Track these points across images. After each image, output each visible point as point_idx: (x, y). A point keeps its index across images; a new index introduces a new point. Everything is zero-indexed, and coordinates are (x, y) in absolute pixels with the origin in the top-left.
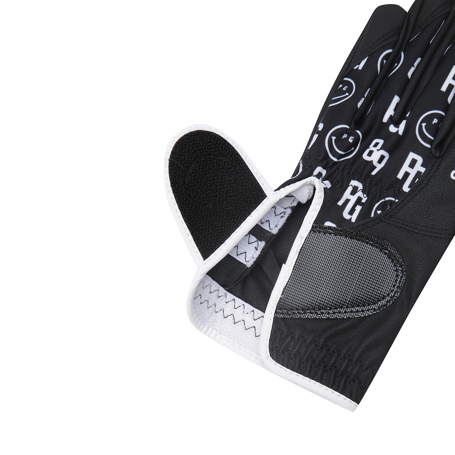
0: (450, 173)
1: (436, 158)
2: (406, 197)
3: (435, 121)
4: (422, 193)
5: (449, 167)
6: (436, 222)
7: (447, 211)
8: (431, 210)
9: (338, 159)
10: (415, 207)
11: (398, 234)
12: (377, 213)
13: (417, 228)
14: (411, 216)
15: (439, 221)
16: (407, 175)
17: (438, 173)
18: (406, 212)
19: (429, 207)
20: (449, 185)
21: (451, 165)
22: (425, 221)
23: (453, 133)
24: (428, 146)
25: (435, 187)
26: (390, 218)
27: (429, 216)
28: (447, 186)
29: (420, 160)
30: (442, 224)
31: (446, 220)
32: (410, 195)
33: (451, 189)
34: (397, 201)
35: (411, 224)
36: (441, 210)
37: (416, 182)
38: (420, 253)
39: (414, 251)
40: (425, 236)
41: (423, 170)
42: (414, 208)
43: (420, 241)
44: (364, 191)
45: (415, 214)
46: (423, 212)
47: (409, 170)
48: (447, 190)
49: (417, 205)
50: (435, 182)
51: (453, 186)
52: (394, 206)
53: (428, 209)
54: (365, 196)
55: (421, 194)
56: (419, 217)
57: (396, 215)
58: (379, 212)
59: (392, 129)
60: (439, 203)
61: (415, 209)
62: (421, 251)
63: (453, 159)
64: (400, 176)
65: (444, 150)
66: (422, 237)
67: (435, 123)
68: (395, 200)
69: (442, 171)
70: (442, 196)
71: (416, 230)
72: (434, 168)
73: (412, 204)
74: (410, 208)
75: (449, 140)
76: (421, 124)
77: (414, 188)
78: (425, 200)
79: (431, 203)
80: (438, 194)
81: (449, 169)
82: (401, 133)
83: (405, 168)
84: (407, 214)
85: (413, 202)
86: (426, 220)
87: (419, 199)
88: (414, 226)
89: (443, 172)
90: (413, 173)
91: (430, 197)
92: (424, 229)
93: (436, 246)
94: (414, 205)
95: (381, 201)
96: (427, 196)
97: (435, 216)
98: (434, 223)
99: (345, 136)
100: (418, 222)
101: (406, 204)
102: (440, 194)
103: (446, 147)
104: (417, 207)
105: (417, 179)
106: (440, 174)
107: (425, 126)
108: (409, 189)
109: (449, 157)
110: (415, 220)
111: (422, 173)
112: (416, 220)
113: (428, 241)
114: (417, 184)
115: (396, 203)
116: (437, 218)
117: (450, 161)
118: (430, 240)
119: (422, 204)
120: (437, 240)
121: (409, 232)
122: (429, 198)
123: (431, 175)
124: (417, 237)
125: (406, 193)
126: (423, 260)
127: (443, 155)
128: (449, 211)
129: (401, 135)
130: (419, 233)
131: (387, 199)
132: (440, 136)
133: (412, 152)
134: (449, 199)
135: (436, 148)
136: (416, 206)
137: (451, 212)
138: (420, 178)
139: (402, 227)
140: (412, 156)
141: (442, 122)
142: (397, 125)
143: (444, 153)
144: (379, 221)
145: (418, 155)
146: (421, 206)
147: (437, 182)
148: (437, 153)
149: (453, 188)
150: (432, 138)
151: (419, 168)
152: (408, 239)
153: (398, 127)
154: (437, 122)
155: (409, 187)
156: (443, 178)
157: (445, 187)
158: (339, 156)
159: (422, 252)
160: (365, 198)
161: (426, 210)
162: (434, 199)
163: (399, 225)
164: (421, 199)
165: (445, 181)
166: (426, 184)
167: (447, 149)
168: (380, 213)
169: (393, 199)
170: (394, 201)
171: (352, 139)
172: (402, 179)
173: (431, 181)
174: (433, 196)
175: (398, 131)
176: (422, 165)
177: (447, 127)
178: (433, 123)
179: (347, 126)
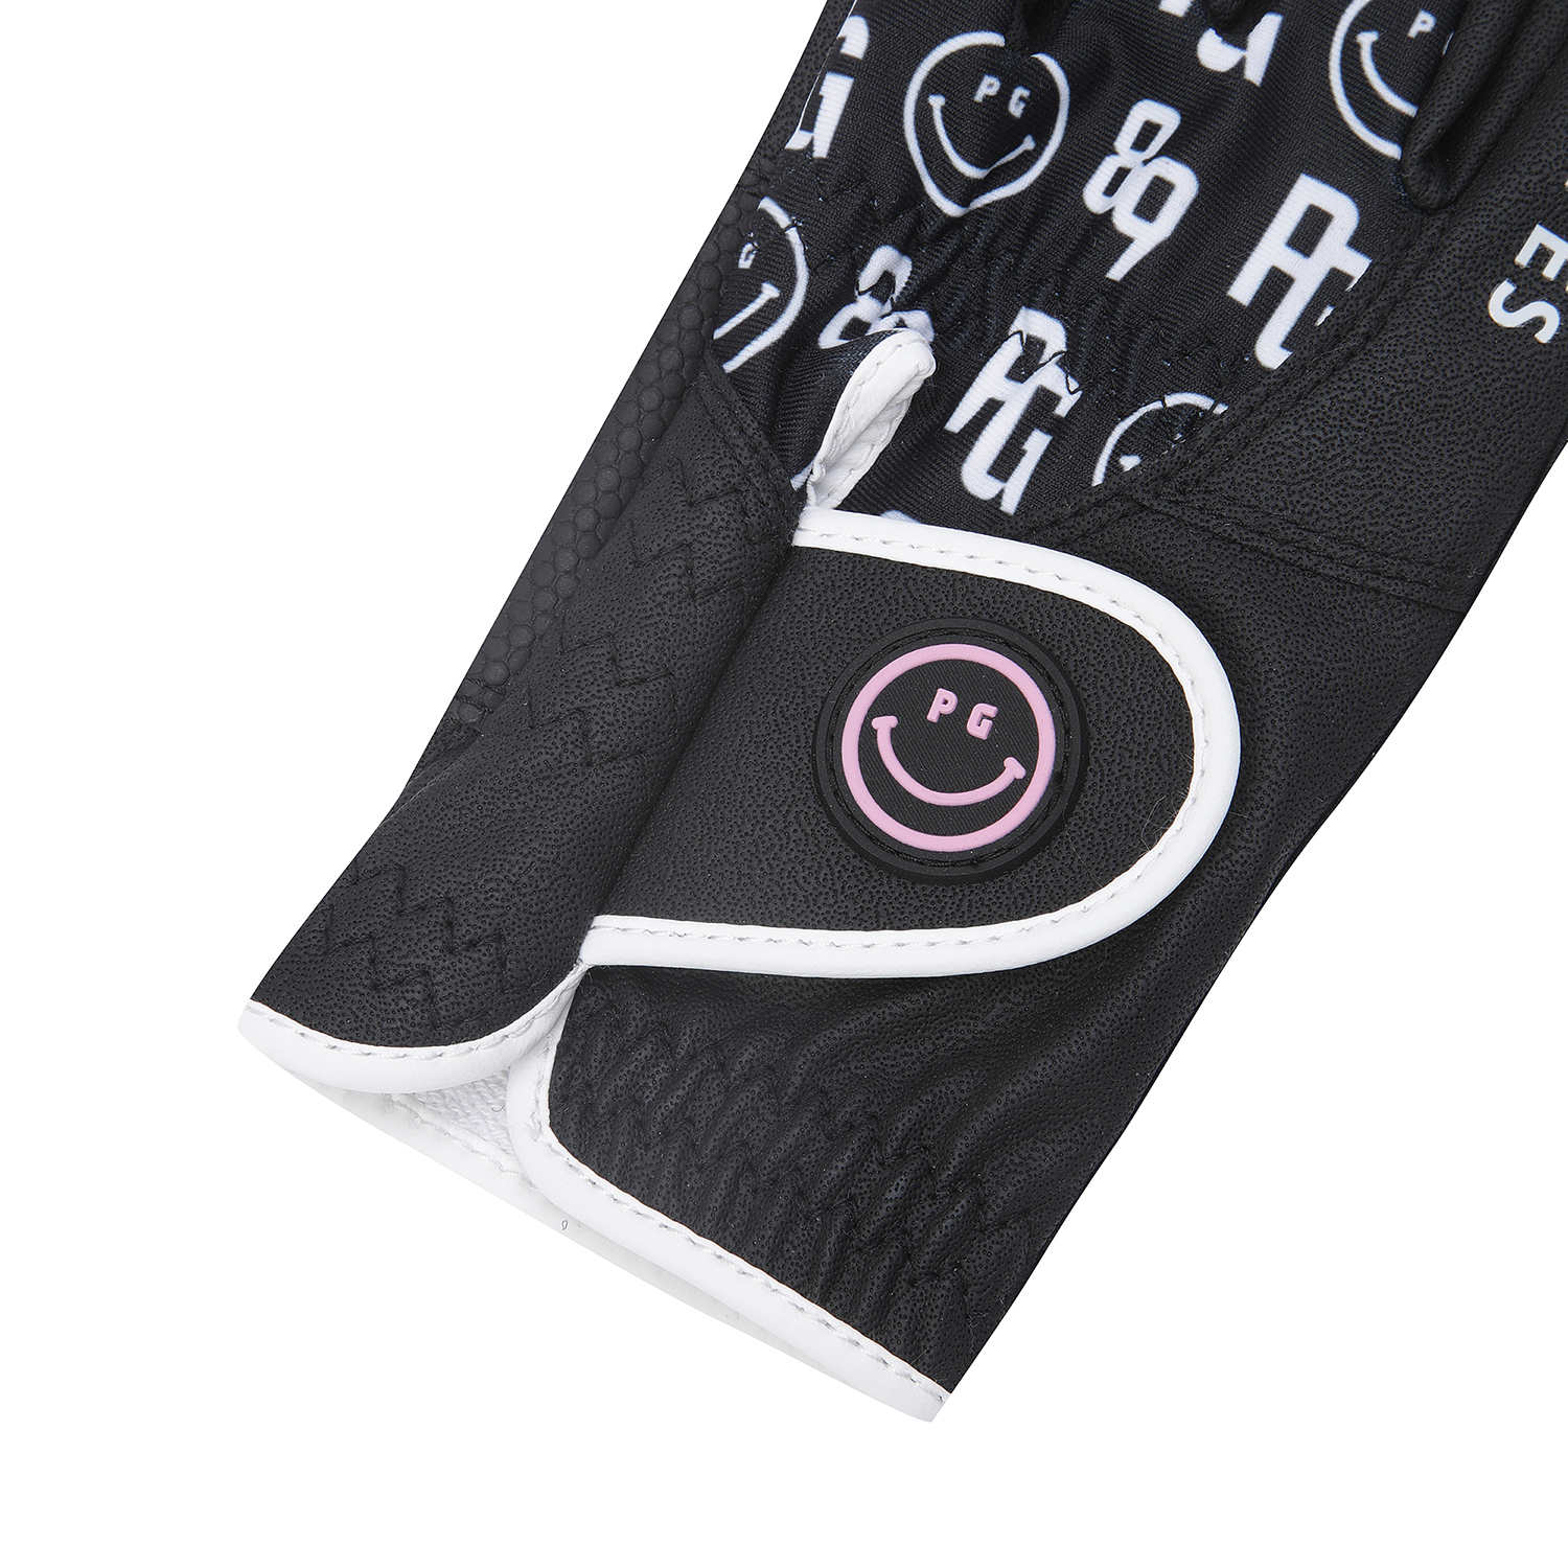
0: (1484, 295)
1: (1424, 210)
2: (1268, 396)
3: (1424, 22)
4: (1346, 376)
5: (1485, 264)
6: (1403, 526)
7: (1462, 473)
8: (1384, 466)
9: (963, 202)
10: (1305, 444)
11: (1216, 571)
12: (1121, 469)
13: (1307, 549)
14: (1284, 487)
15: (1420, 519)
16: (1276, 284)
17: (1430, 287)
18: (1259, 468)
19: (1375, 449)
20: (1480, 350)
21: (1492, 253)
22: (1349, 517)
23: (1510, 92)
24: (1390, 150)
25: (1413, 353)
26: (1183, 493)
27: (1373, 492)
28: (1467, 354)
29: (1344, 213)
30: (1432, 535)
31: (1454, 518)
32: (1286, 382)
33: (1486, 369)
34: (1221, 409)
35: (1279, 527)
36: (1435, 469)
37: (1321, 321)
38: (1316, 669)
39: (1290, 652)
40: (1344, 588)
41: (1356, 266)
42: (1304, 450)
43: (1319, 612)
44: (1067, 362)
45: (1306, 476)
46: (1343, 470)
47: (1290, 262)
48: (1470, 375)
49: (1320, 433)
50: (1412, 329)
51: (1497, 357)
52: (1204, 434)
53: (1370, 457)
54: (1074, 385)
55: (1342, 384)
56: (1322, 494)
57: (1210, 480)
58: (1129, 462)
59: (1214, 53)
60: (1426, 433)
61: (1306, 455)
62: (1320, 660)
63: (1504, 227)
64: (1244, 289)
65: (1464, 175)
66: (1329, 590)
67: (1420, 34)
68: (1213, 407)
69: (1450, 281)
70: (1445, 401)
71: (1305, 557)
72: (1409, 259)
73: (1293, 428)
74: (1280, 450)
75: (1487, 128)
76: (1354, 37)
77: (1306, 353)
78: (1358, 416)
79: (1385, 429)
80: (1422, 390)
81: (1483, 273)
82: (1255, 73)
83: (1272, 250)
84: (1266, 475)
85: (1301, 421)
86: (1355, 513)
87: (1328, 404)
88: (1297, 537)
89: (1456, 284)
90: (1307, 276)
91: (1386, 400)
92: (1343, 553)
93: (1393, 641)
94: (1304, 433)
95: (1143, 410)
96: (1369, 394)
97: (1401, 493)
98: (1395, 530)
99: (989, 87)
100: (1315, 516)
101: (1264, 427)
102: (1435, 392)
103: (1474, 160)
104: (1315, 445)
105: (1328, 311)
106: (1440, 295)
107: (1375, 47)
108: (1285, 355)
109: (1485, 213)
110: (1304, 505)
111: (1349, 278)
112: (1307, 510)
113: (1359, 616)
114: (1323, 332)
115: (1215, 423)
116: (1411, 503)
117: (1494, 233)
118: (1368, 611)
119: (1343, 432)
120: (1400, 611)
121: (1271, 566)
122: (1379, 404)
123: (1393, 294)
124: (1306, 591)
125: (1267, 372)
126: (1326, 702)
127: (1457, 199)
128: (1471, 478)
129: (1258, 84)
130: (1316, 574)
131: (1172, 400)
132: (1450, 96)
133: (1313, 174)
134: (1473, 417)
135: (1427, 159)
136: (1313, 441)
137: (1483, 484)
138: (1340, 304)
139: (1235, 536)
140: (1308, 192)
141: (1455, 29)
142: (1236, 33)
143: (1465, 188)
144: (1126, 505)
145: (1340, 189)
146: (1337, 442)
147: (1419, 333)
148: (1432, 188)
149: (1496, 365)
150: (1408, 109)
151: (1338, 254)
152: (1263, 596)
153: (1242, 44)
154: (1433, 30)
155: (1286, 345)
156: (1451, 316)
157: (1461, 360)
158: (965, 191)
159: (1326, 664)
160: (1072, 393)
161: (1358, 464)
162: (1401, 414)
163: (1221, 530)
164: (1338, 405)
165: (1462, 329)
166: (1368, 337)
167: (1478, 171)
168: (1134, 469)
169: (1204, 402)
170: (1205, 412)
171: (1021, 99)
172: (1252, 303)
173: (1396, 321)
174: (1397, 398)
175: (1241, 66)
176: (1356, 243)
177: (1485, 54)
178: (1413, 33)
179: (994, 39)
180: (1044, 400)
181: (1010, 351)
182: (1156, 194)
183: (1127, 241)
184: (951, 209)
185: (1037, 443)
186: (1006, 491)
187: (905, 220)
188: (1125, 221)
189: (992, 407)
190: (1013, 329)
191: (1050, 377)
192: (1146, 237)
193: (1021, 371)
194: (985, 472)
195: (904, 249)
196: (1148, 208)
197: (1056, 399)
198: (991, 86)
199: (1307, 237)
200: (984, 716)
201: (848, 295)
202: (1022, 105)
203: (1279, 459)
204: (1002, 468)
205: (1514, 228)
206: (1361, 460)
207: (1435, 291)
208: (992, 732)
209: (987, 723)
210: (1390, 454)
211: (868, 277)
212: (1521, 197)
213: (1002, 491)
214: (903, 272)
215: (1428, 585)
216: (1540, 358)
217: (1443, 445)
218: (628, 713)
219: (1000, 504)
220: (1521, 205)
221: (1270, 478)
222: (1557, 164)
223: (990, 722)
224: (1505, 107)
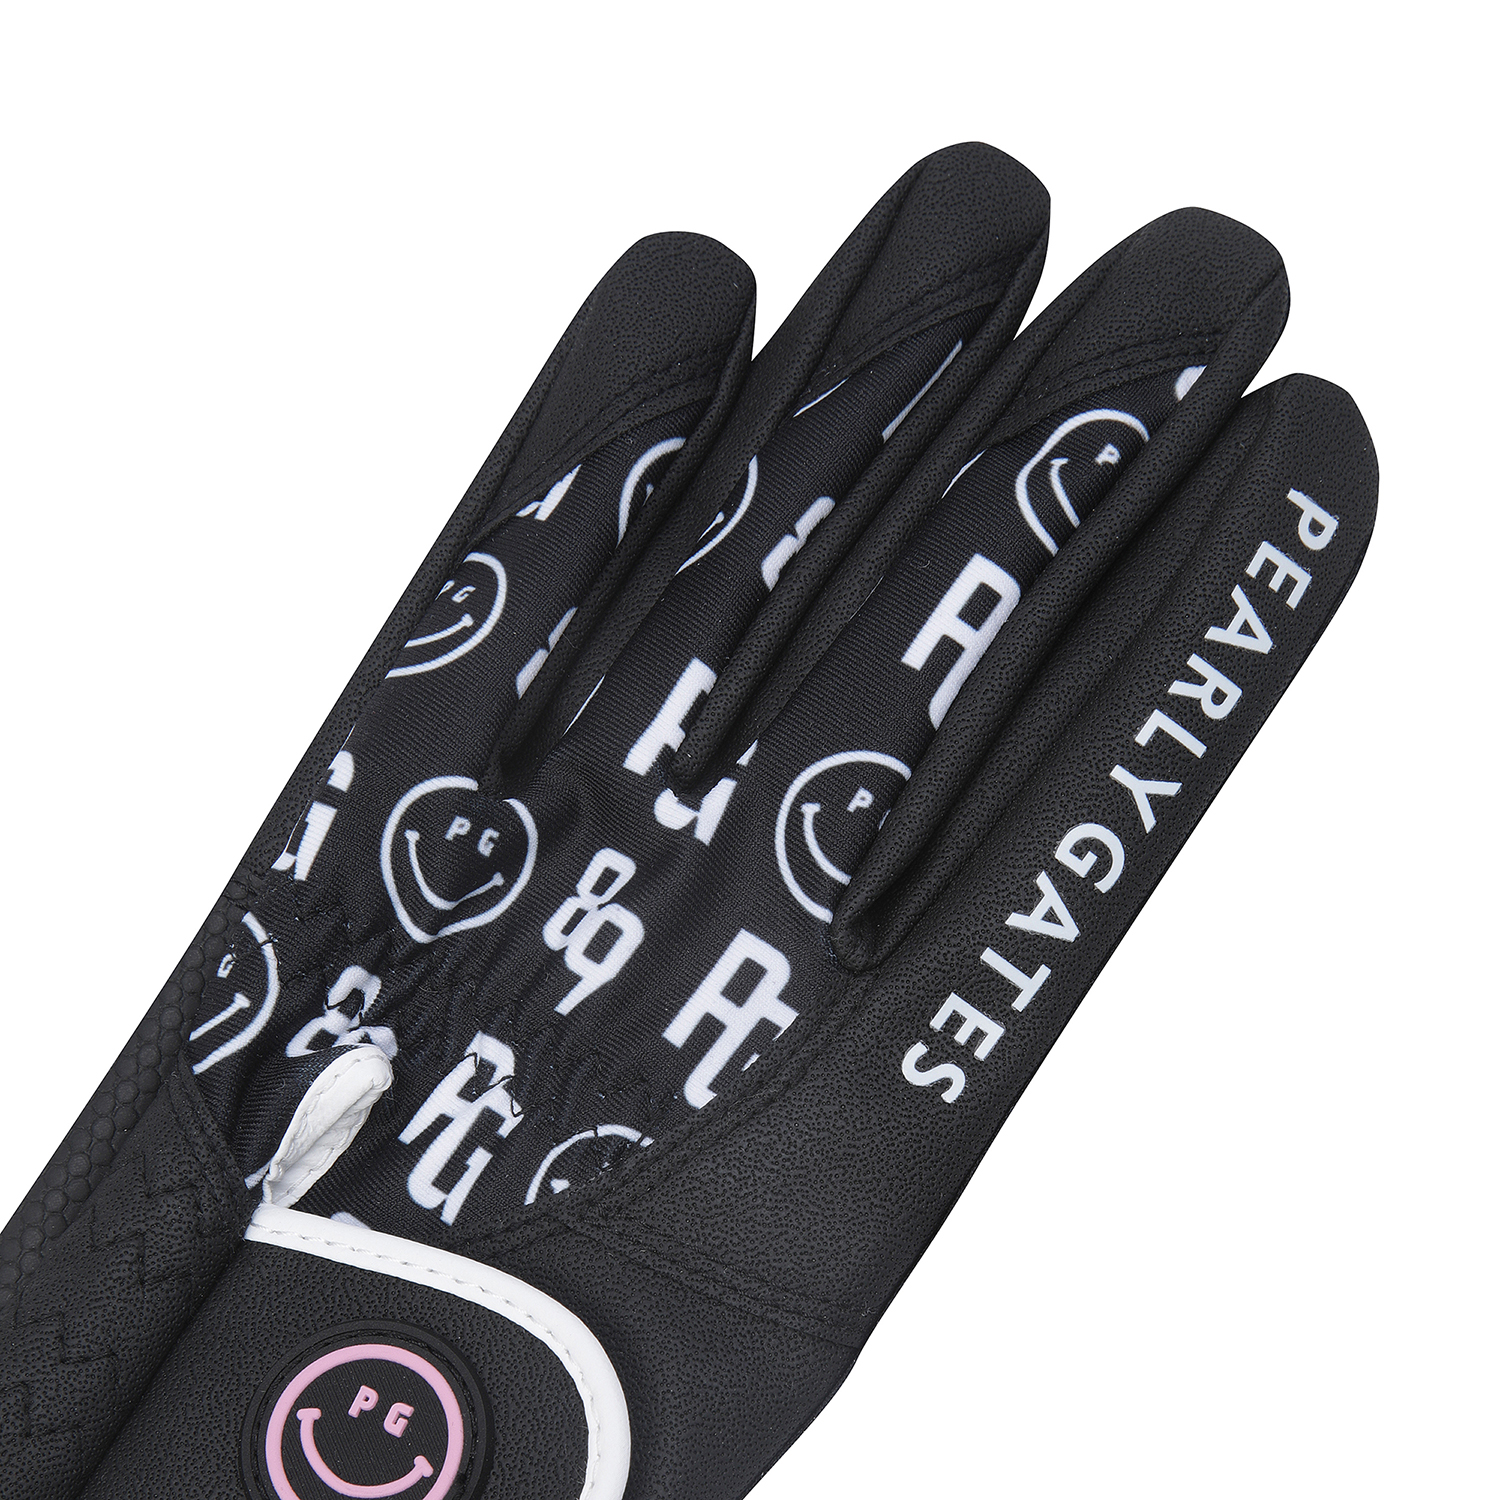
0: (900, 1054)
1: (851, 971)
2: (691, 1134)
3: (863, 799)
4: (765, 1121)
5: (902, 1025)
6: (804, 1264)
7: (863, 1219)
8: (791, 1207)
9: (432, 930)
10: (720, 1181)
11: (629, 1294)
12: (551, 1191)
13: (714, 1280)
14: (698, 1220)
15: (820, 1258)
16: (709, 1030)
17: (850, 1043)
18: (677, 1200)
19: (785, 1191)
20: (890, 1105)
21: (909, 1015)
22: (755, 1252)
23: (939, 868)
24: (823, 914)
25: (828, 1103)
26: (605, 1218)
27: (779, 1230)
28: (877, 1108)
29: (777, 968)
30: (830, 1274)
31: (852, 1260)
32: (709, 1122)
33: (893, 1123)
34: (647, 1142)
35: (690, 1257)
36: (838, 1213)
37: (747, 1067)
38: (711, 1393)
39: (688, 1375)
40: (745, 1318)
41: (784, 1017)
42: (719, 1187)
43: (720, 1339)
44: (513, 1086)
45: (720, 1211)
46: (753, 1208)
47: (723, 1009)
48: (878, 1128)
49: (735, 1172)
50: (829, 1081)
51: (904, 1113)
52: (630, 1164)
53: (780, 1197)
54: (517, 1109)
55: (760, 1128)
56: (732, 1229)
57: (631, 1207)
58: (559, 1185)
59: (669, 811)
60: (833, 1179)
61: (720, 1191)
62: (715, 1384)
63: (922, 993)
64: (678, 1032)
65: (891, 942)
66: (732, 1319)
67: (859, 809)
68: (641, 1140)
69: (869, 1039)
70: (853, 1150)
71: (711, 1287)
72: (833, 1015)
73: (711, 1165)
74: (698, 1185)
75: (916, 899)
76: (799, 807)
77: (730, 1096)
78: (772, 1159)
79: (796, 1172)
80: (834, 1139)
81: (899, 1033)
82: (705, 833)
83: (707, 998)
84: (682, 1208)
85: (719, 1160)
86: (762, 1249)
87: (745, 1145)
88: (705, 1268)
89: (873, 1042)
90: (738, 1024)
91: (799, 1146)
92: (747, 1286)
93: (787, 1371)
94: (721, 1171)
95: (576, 1138)
96: (784, 1138)
97: (805, 1234)
98: (796, 1267)
99: (460, 827)
100: (724, 1249)
101: (685, 1162)
102: (845, 1141)
103: (901, 927)
104: (730, 1183)
105: (755, 1058)
106: (858, 1051)
107: (817, 817)
108: (711, 1096)
109: (905, 979)
110: (714, 1238)
111: (778, 1029)
112: (717, 1242)
113: (758, 1345)
114: (747, 1077)
115: (640, 1155)
116: (813, 1243)
117: (912, 998)
118: (766, 1341)
119: (756, 1172)
120: (796, 1343)
121: (681, 1292)
122: (793, 1149)
123: (815, 1047)
124: (710, 1318)
125: (693, 1110)
126: (718, 1425)
127: (882, 963)
128: (871, 1223)
129: (707, 843)
130: (720, 1303)
131: (604, 1130)
132: (881, 869)
133: (751, 930)
134: (878, 1167)
135: (856, 925)
136: (729, 1179)
137: (881, 1231)
138: (765, 1053)
139: (649, 1262)
140: (746, 946)
141: (892, 807)
142: (692, 794)
143: (891, 954)
144: (553, 1226)
145: (776, 946)
146: (750, 1182)
147: (836, 1085)
148: (859, 951)
149: (903, 1120)
150: (842, 878)
151: (769, 1005)
152: (669, 1321)
153: (696, 807)
154: (871, 806)
155: (712, 1087)
156: (867, 1072)
157: (871, 1113)
158: (433, 921)
159: (721, 1388)
160: (515, 1116)
161: (768, 1204)
162: (812, 1160)
163: (636, 1255)
164: (754, 1147)
165: (875, 1084)
166: (788, 1085)
167: (904, 938)
168: (562, 1192)
169: (632, 1135)
170: (633, 1144)
171: (491, 839)
172: (685, 1045)
173: (815, 1073)
174: (809, 1144)
175: (693, 825)
176: (785, 996)
177: (916, 832)
178: (852, 808)
179: (468, 784)
180: (489, 1121)
181: (464, 1071)
182: (607, 937)
183: (576, 979)
184: (419, 936)
185: (480, 1159)
186: (448, 1202)
187: (376, 944)
188: (576, 961)
189: (443, 1122)
190: (469, 1051)
191: (497, 1099)
192: (593, 977)
193: (471, 1092)
194: (430, 1183)
195: (373, 970)
196: (598, 949)
197: (501, 1120)
198: (462, 826)
199: (741, 987)
200: (401, 1415)
201: (317, 1008)
202: (492, 846)
203: (696, 1194)
204: (446, 1180)
205: (930, 994)
206: (770, 1200)
207: (854, 1046)
208: (406, 1430)
209: (403, 1422)
210: (799, 1196)
211: (338, 992)
212: (939, 966)
213: (444, 1202)
214: (373, 989)
215: (823, 1321)
216: (945, 1117)
217: (848, 1191)
218: (70, 1389)
219: (441, 1214)
220: (938, 973)
221: (686, 1210)
222: (974, 939)
223: (406, 1421)
224: (934, 881)
